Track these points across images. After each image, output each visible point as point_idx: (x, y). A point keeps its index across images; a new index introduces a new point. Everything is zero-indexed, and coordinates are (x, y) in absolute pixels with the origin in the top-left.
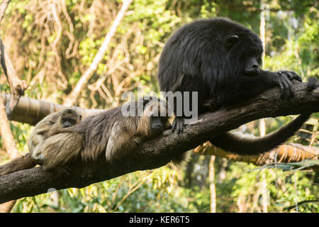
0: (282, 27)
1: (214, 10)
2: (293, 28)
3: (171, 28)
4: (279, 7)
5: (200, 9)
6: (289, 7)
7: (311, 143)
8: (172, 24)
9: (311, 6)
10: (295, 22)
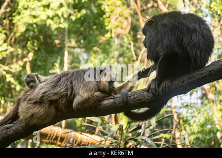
0: (77, 58)
1: (35, 44)
2: (84, 59)
3: (7, 55)
4: (76, 45)
5: (27, 43)
6: (81, 46)
7: (96, 133)
8: (8, 52)
9: (94, 46)
10: (85, 56)
